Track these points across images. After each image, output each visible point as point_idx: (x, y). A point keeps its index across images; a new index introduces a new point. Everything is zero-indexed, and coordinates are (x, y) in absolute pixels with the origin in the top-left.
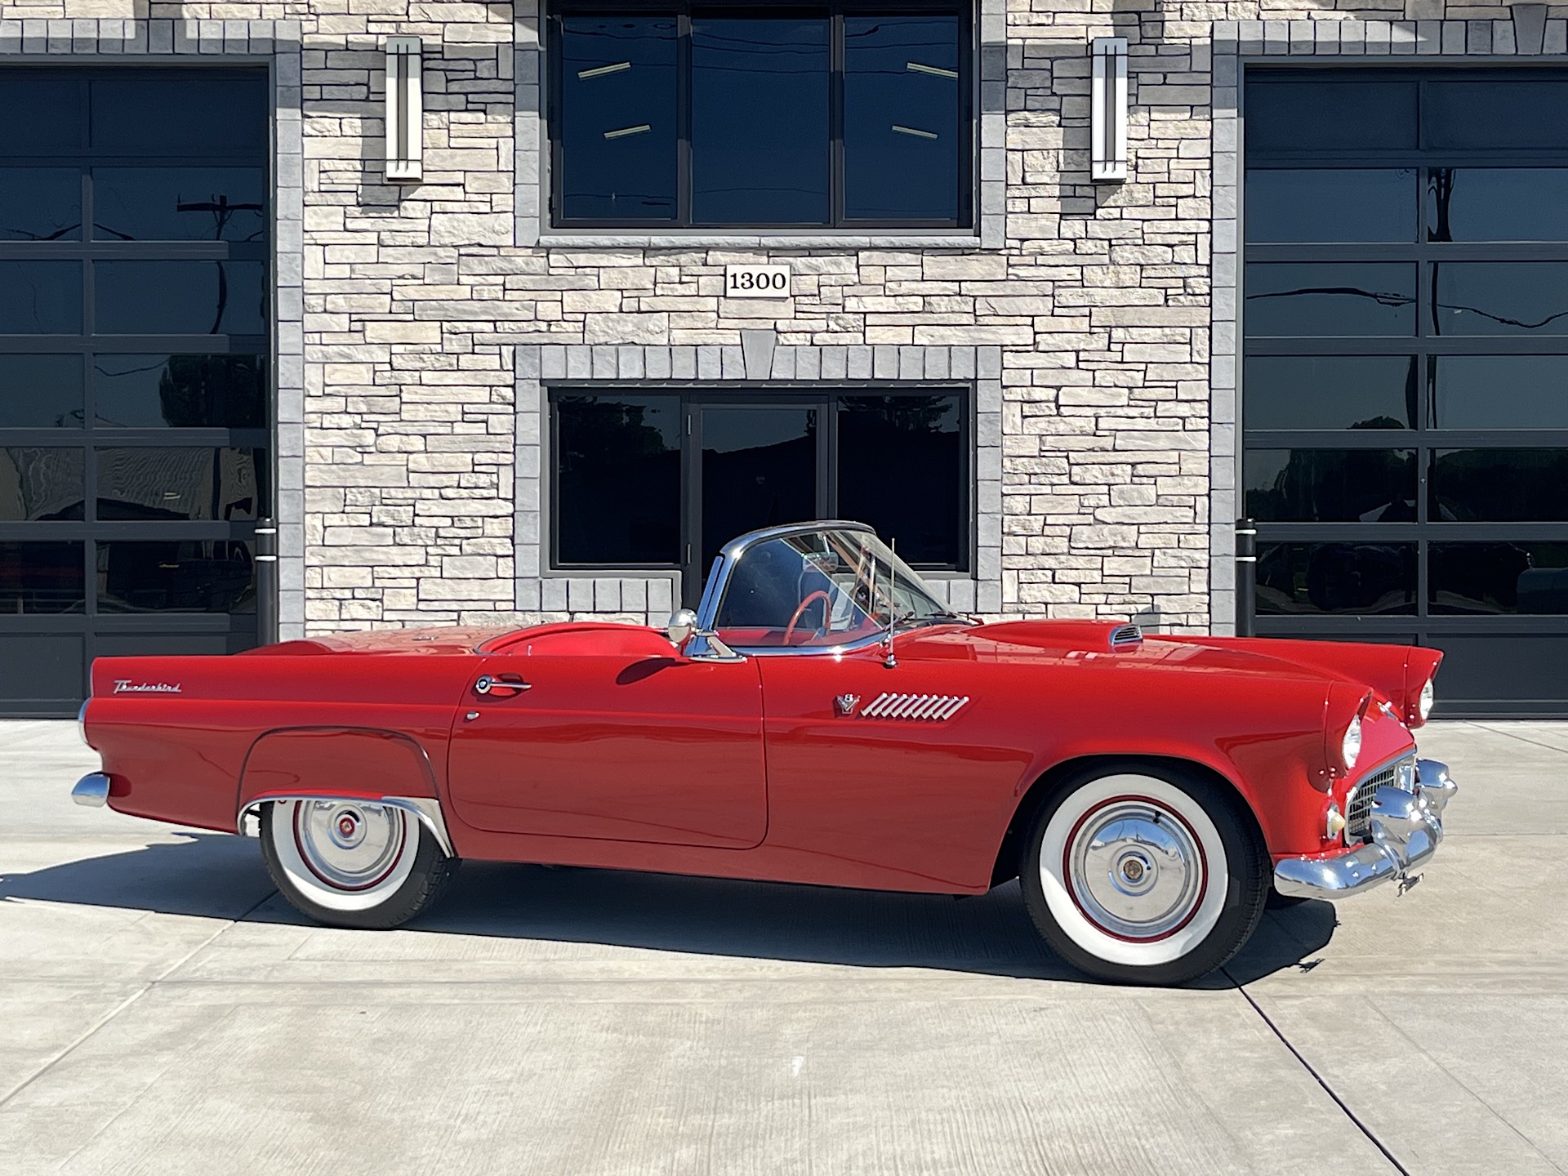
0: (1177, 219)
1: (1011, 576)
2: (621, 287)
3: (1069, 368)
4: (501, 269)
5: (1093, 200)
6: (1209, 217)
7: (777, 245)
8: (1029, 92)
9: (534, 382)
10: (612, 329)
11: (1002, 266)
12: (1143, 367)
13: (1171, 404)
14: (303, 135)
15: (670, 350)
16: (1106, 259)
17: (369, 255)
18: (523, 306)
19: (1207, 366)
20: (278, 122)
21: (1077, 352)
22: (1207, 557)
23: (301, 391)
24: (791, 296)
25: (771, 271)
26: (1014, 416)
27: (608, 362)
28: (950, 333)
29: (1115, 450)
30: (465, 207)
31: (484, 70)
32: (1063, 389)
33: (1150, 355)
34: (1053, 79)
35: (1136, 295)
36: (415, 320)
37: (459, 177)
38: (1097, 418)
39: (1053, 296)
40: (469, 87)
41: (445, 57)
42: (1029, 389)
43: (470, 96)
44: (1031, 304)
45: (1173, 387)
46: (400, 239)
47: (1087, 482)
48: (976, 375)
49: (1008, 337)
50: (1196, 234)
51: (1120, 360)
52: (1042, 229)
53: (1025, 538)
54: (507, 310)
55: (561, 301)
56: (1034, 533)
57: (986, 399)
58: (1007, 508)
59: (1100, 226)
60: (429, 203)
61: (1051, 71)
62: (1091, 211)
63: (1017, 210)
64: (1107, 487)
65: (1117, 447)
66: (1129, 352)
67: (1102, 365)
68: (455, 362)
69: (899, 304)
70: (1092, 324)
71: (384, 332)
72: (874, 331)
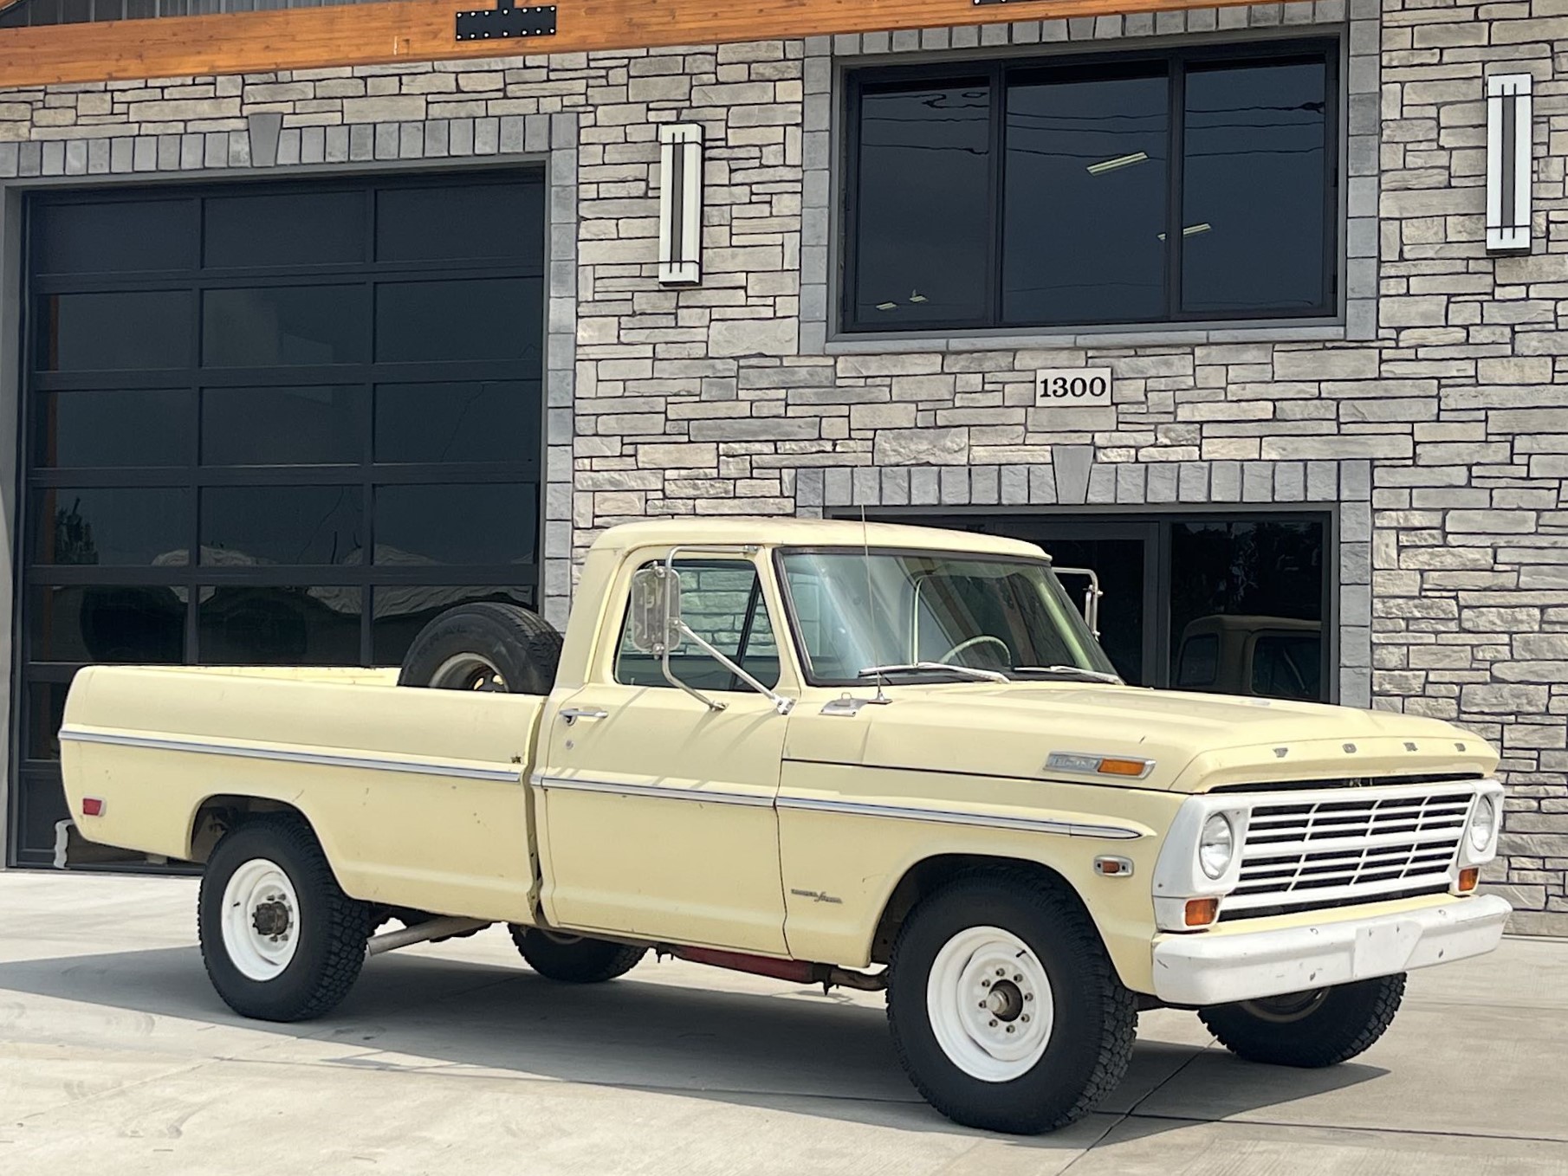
2: (915, 399)
3: (1459, 487)
4: (784, 382)
5: (1492, 277)
7: (1095, 344)
8: (1409, 147)
9: (817, 509)
10: (904, 448)
11: (1373, 362)
12: (1556, 484)
14: (578, 240)
15: (970, 470)
16: (1508, 350)
17: (643, 370)
18: (806, 423)
20: (553, 226)
21: (1469, 467)
23: (570, 523)
24: (1113, 404)
25: (1088, 375)
26: (1387, 546)
27: (898, 485)
28: (1307, 445)
29: (1518, 589)
30: (745, 313)
31: (771, 156)
33: (1565, 469)
34: (1439, 128)
35: (1546, 396)
36: (690, 442)
37: (740, 279)
38: (1495, 549)
39: (1436, 396)
40: (754, 176)
41: (730, 144)
42: (1407, 512)
43: (754, 186)
44: (1410, 409)
46: (675, 351)
47: (1482, 629)
48: (1339, 496)
49: (1381, 448)
51: (1525, 475)
52: (1424, 315)
53: (1401, 698)
54: (789, 429)
55: (849, 416)
56: (1413, 693)
57: (1351, 526)
58: (1378, 660)
59: (1503, 309)
60: (708, 310)
61: (1438, 119)
62: (1489, 291)
63: (1392, 292)
64: (1507, 635)
65: (1522, 586)
66: (1536, 466)
67: (1503, 483)
68: (732, 487)
69: (1245, 411)
70: (1490, 431)
71: (657, 456)
72: (1214, 444)
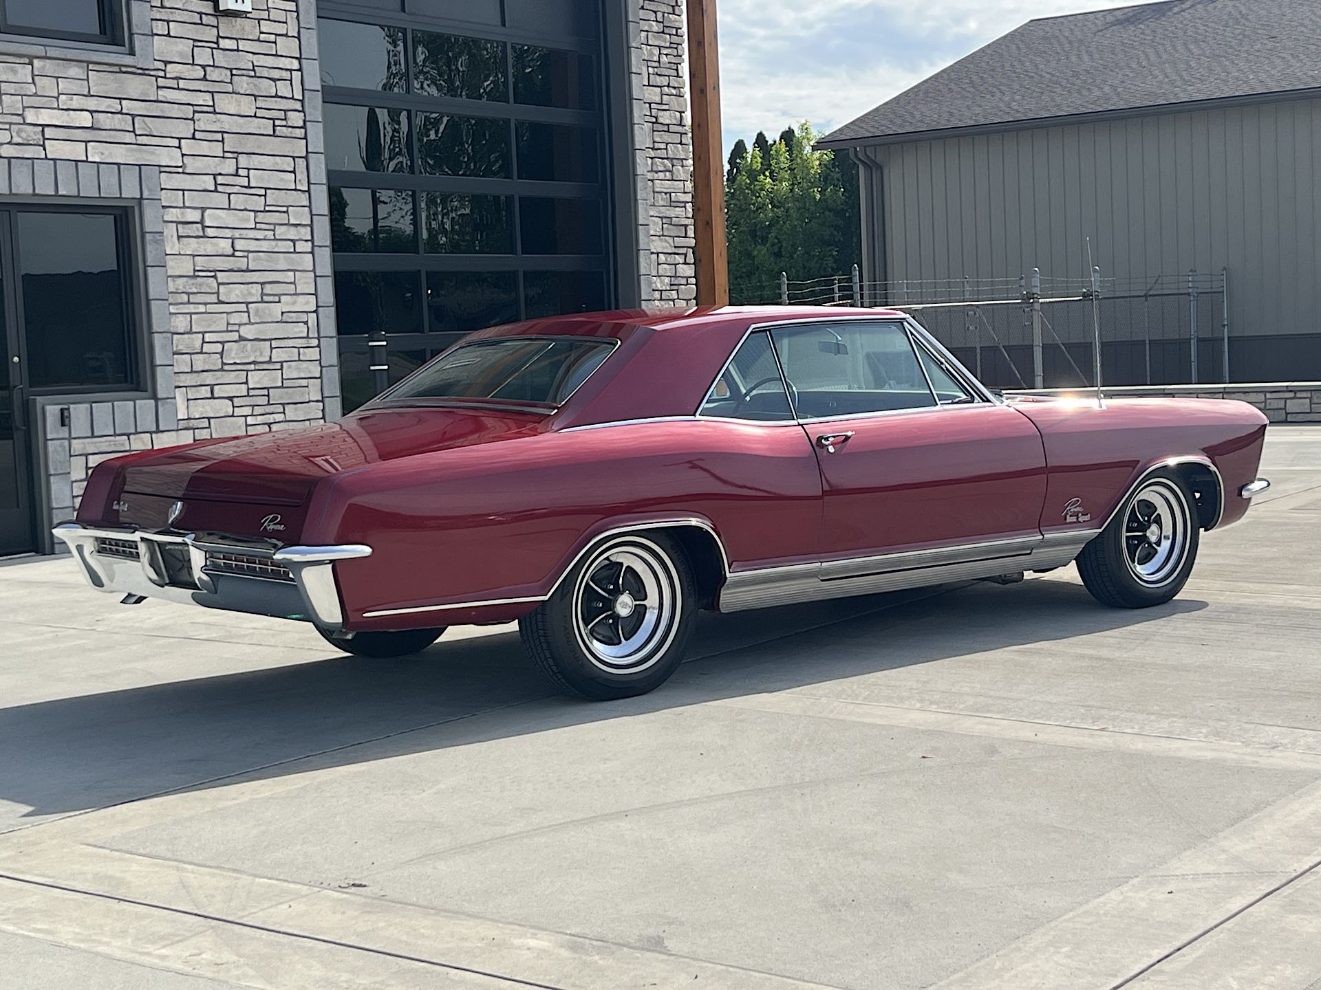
0: (276, 55)
1: (181, 393)
3: (211, 191)
5: (216, 29)
6: (299, 56)
11: (152, 87)
12: (262, 191)
13: (284, 228)
16: (229, 88)
19: (307, 194)
21: (215, 176)
22: (319, 368)
26: (172, 236)
28: (118, 151)
29: (248, 270)
32: (208, 211)
33: (268, 182)
35: (254, 125)
38: (233, 239)
39: (192, 119)
42: (182, 210)
44: (178, 127)
45: (284, 212)
47: (232, 301)
48: (141, 194)
49: (162, 158)
50: (291, 70)
51: (247, 185)
52: (181, 54)
53: (189, 356)
56: (195, 351)
57: (150, 218)
58: (174, 327)
59: (225, 56)
62: (215, 40)
63: (160, 33)
64: (244, 305)
65: (251, 268)
66: (253, 177)
67: (236, 189)
69: (72, 119)
70: (225, 150)
72: (52, 146)
